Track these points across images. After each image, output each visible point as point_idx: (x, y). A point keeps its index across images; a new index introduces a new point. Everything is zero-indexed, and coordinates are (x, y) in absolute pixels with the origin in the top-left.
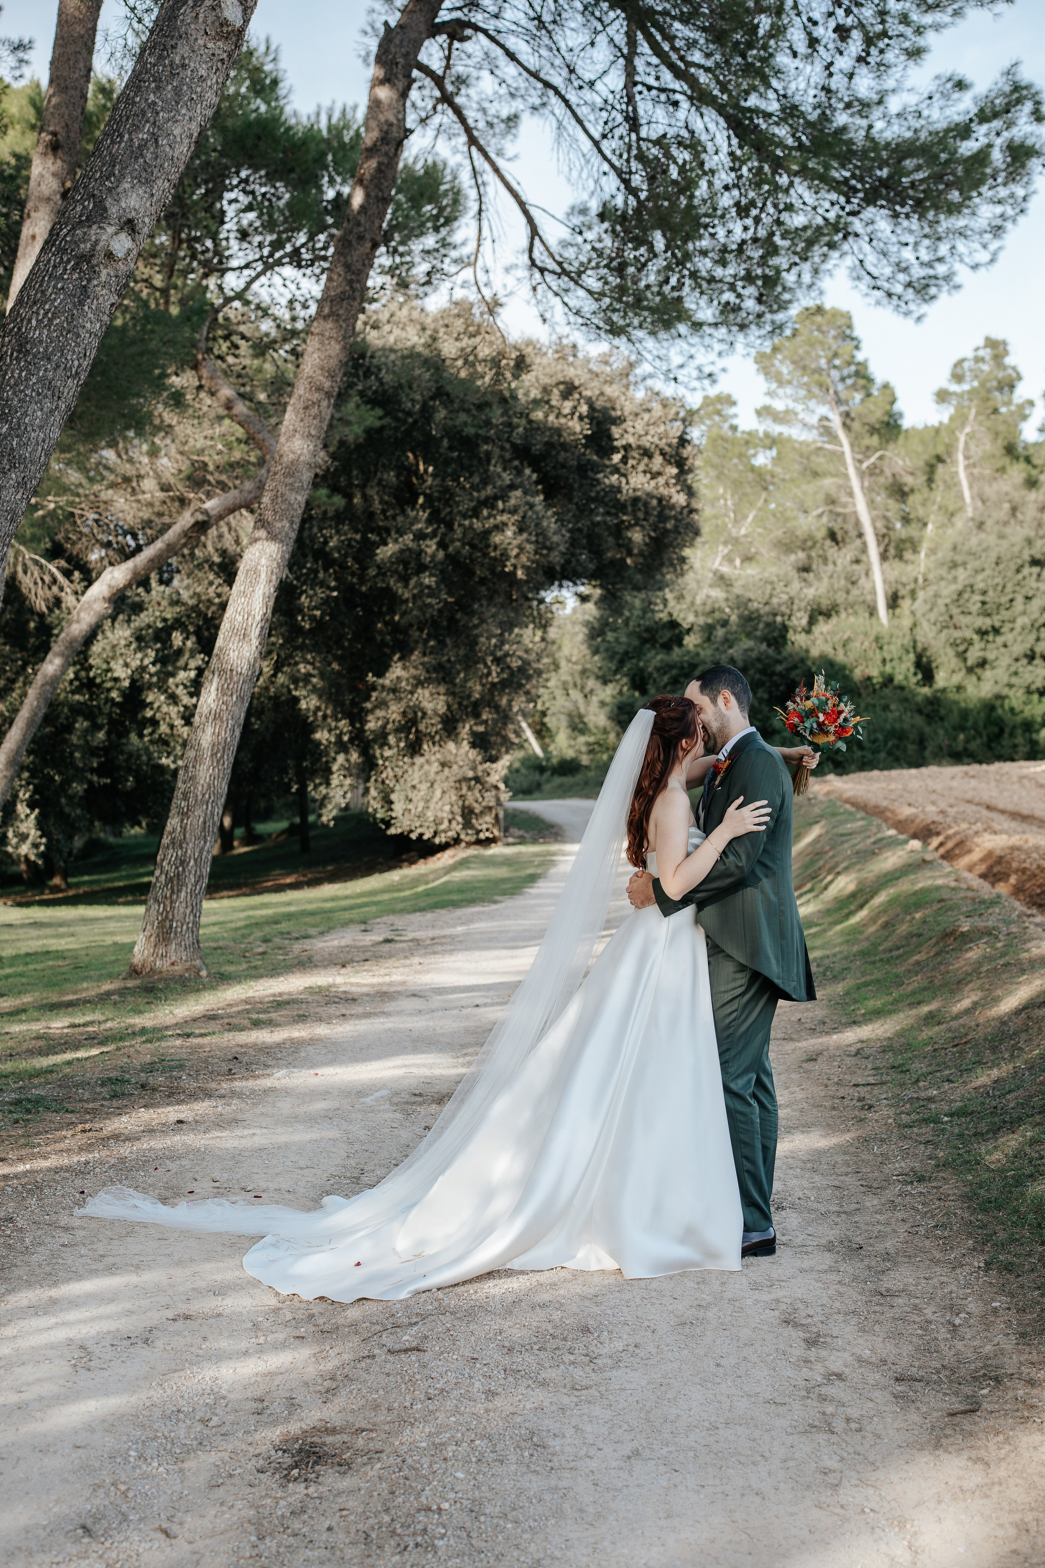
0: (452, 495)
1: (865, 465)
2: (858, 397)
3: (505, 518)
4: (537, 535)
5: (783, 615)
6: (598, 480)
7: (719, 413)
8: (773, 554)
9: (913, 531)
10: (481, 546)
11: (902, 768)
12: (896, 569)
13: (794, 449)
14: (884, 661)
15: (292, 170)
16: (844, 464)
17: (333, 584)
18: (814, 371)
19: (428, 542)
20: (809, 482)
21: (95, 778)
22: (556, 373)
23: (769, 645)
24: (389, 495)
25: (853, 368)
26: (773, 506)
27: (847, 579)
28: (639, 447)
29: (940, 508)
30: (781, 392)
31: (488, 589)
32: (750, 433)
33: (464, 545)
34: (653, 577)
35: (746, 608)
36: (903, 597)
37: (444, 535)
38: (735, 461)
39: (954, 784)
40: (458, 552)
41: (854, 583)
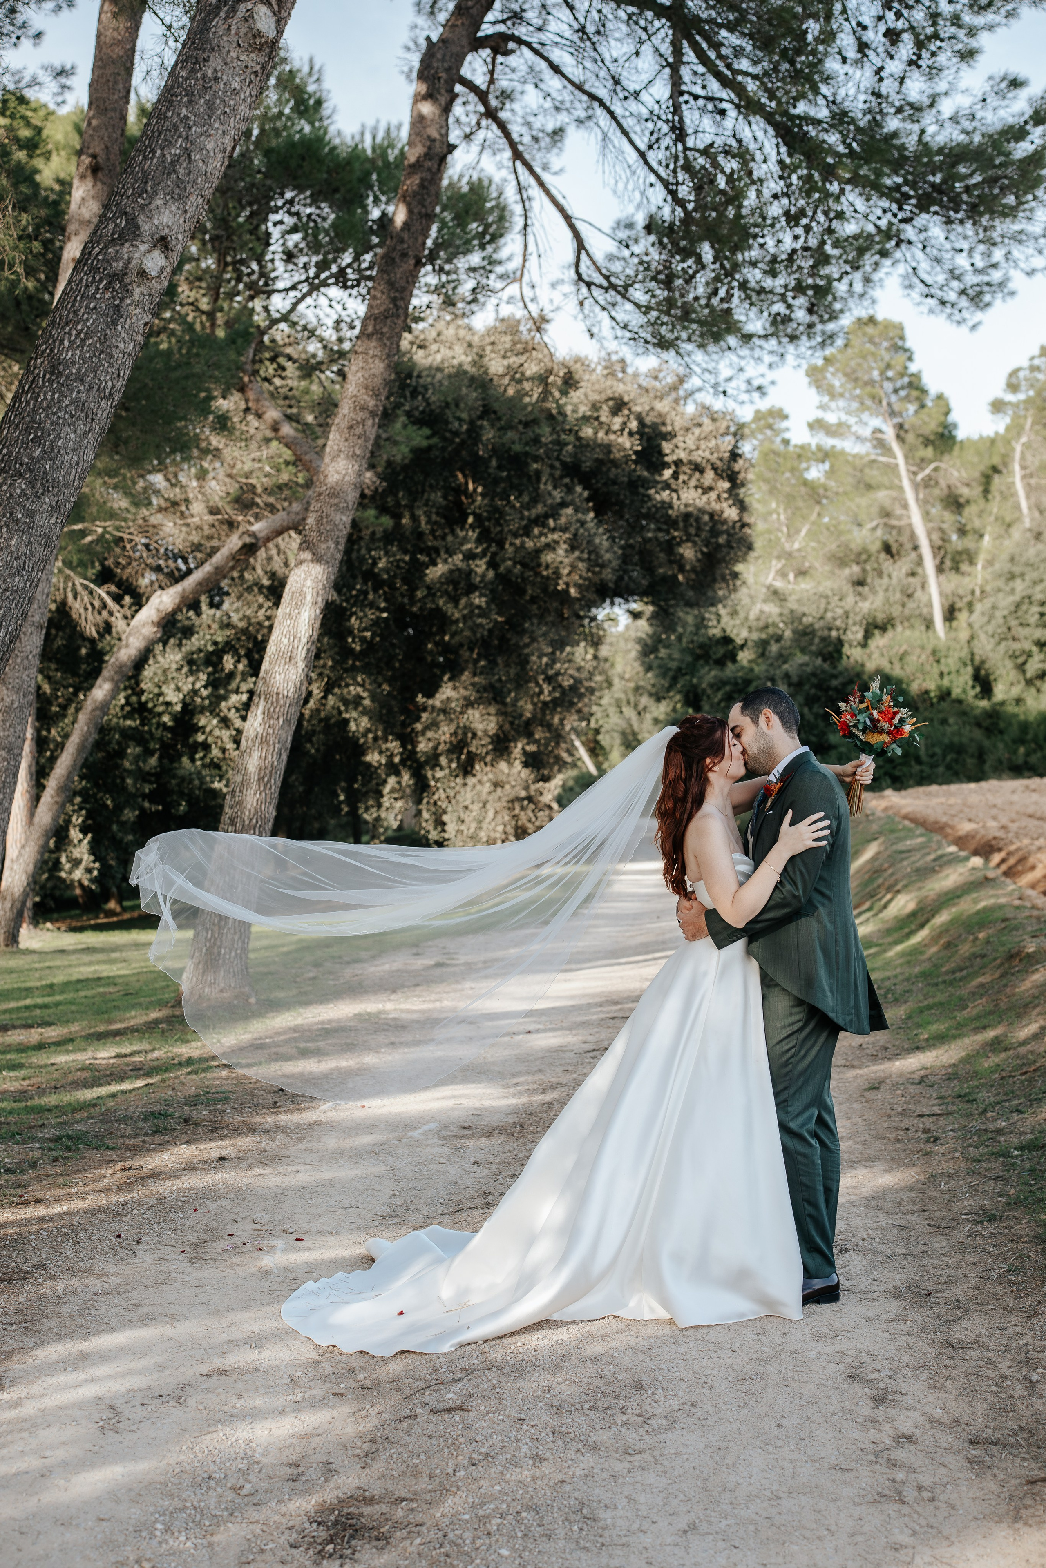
0: (502, 514)
1: (919, 477)
2: (912, 408)
3: (556, 536)
4: (590, 553)
5: (838, 629)
6: (649, 496)
7: (770, 427)
8: (827, 568)
9: (969, 543)
10: (533, 564)
11: (962, 782)
12: (953, 581)
13: (847, 461)
14: (942, 675)
15: (336, 190)
16: (899, 476)
17: (383, 605)
18: (866, 384)
19: (478, 562)
20: (863, 495)
21: (147, 805)
22: (605, 390)
23: (824, 660)
24: (437, 514)
25: (906, 380)
26: (826, 520)
27: (902, 592)
28: (690, 462)
29: (997, 519)
30: (833, 405)
31: (539, 608)
32: (802, 447)
33: (515, 563)
34: (706, 593)
35: (800, 622)
36: (960, 610)
37: (494, 555)
38: (788, 475)
39: (1015, 798)
40: (509, 571)
41: (909, 596)
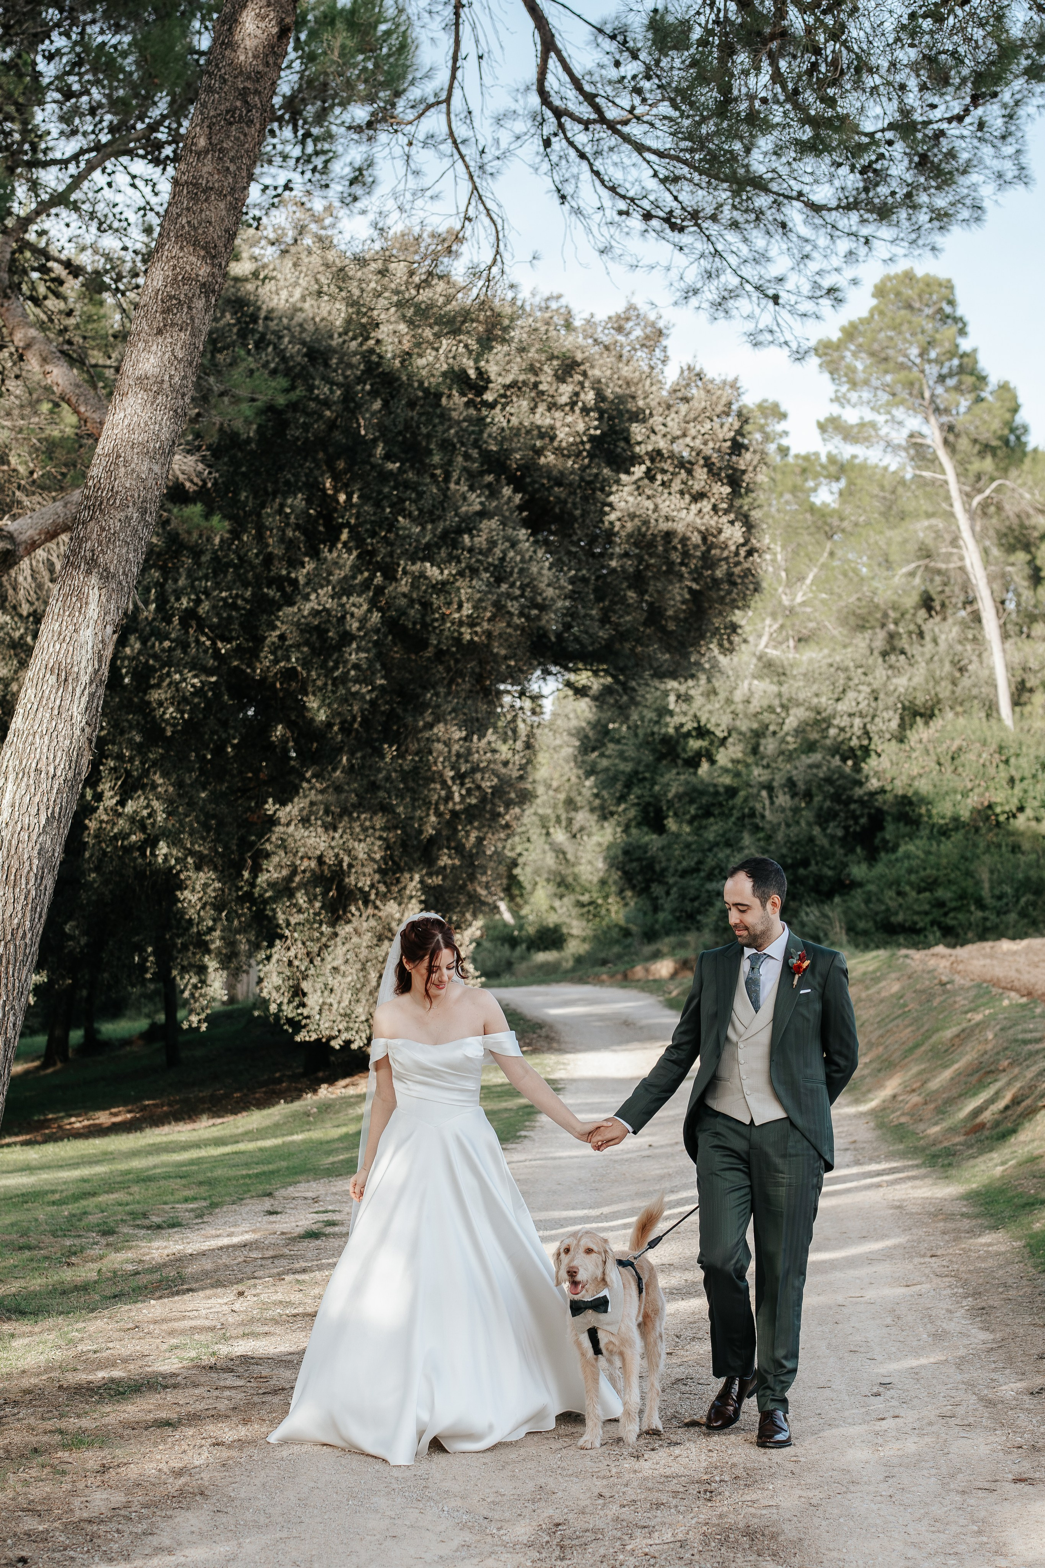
1: (978, 499)
2: (964, 403)
6: (610, 505)
8: (843, 631)
10: (439, 603)
12: (1023, 649)
13: (871, 478)
14: (1012, 781)
16: (948, 498)
19: (355, 599)
20: (895, 527)
23: (844, 760)
25: (956, 362)
27: (952, 662)
28: (672, 456)
30: (854, 396)
31: (448, 669)
32: (806, 458)
33: (411, 602)
34: (686, 656)
36: (1031, 690)
38: (788, 496)
40: (404, 613)
41: (961, 670)
